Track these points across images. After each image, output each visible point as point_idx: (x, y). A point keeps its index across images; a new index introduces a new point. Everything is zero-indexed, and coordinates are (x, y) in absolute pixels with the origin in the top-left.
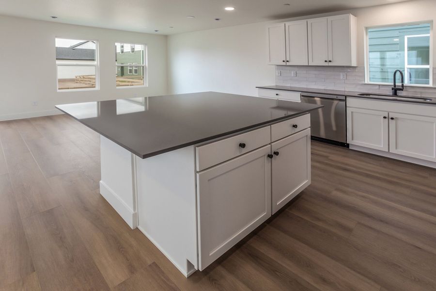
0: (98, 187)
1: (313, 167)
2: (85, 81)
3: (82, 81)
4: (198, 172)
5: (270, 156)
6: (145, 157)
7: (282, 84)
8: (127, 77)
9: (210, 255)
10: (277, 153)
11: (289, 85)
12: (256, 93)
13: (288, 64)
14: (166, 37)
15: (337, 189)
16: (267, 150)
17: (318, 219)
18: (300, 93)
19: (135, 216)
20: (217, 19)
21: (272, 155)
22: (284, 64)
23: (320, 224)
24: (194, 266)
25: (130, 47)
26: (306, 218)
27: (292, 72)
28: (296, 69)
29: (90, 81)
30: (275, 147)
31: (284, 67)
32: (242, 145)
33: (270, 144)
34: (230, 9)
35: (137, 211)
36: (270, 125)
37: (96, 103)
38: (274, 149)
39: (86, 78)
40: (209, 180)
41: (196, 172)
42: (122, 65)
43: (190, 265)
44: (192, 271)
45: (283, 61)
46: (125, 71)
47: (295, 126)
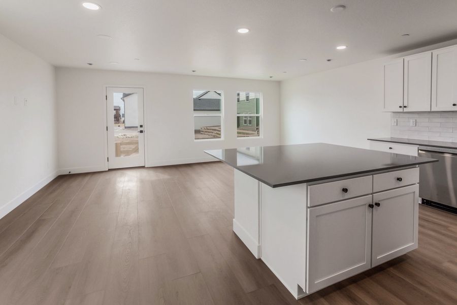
0: (232, 225)
1: (420, 232)
2: (209, 132)
3: (206, 132)
4: (309, 208)
5: (371, 206)
6: (275, 186)
7: (398, 136)
8: (244, 128)
9: (315, 283)
10: (378, 204)
11: (406, 137)
12: (367, 146)
13: (406, 110)
14: (279, 83)
15: (451, 262)
16: (368, 200)
17: (422, 284)
18: (418, 146)
19: (259, 248)
20: (329, 60)
21: (373, 205)
22: (401, 110)
23: (422, 288)
24: (302, 289)
25: (245, 95)
26: (407, 280)
27: (411, 121)
28: (416, 116)
29: (212, 132)
30: (377, 198)
31: (401, 114)
32: (345, 190)
33: (372, 194)
34: (341, 48)
35: (260, 244)
36: (373, 175)
37: (221, 150)
38: (376, 200)
39: (208, 129)
40: (317, 216)
41: (308, 207)
42: (238, 115)
43: (300, 288)
44: (302, 296)
45: (400, 107)
46: (241, 122)
47: (399, 179)
